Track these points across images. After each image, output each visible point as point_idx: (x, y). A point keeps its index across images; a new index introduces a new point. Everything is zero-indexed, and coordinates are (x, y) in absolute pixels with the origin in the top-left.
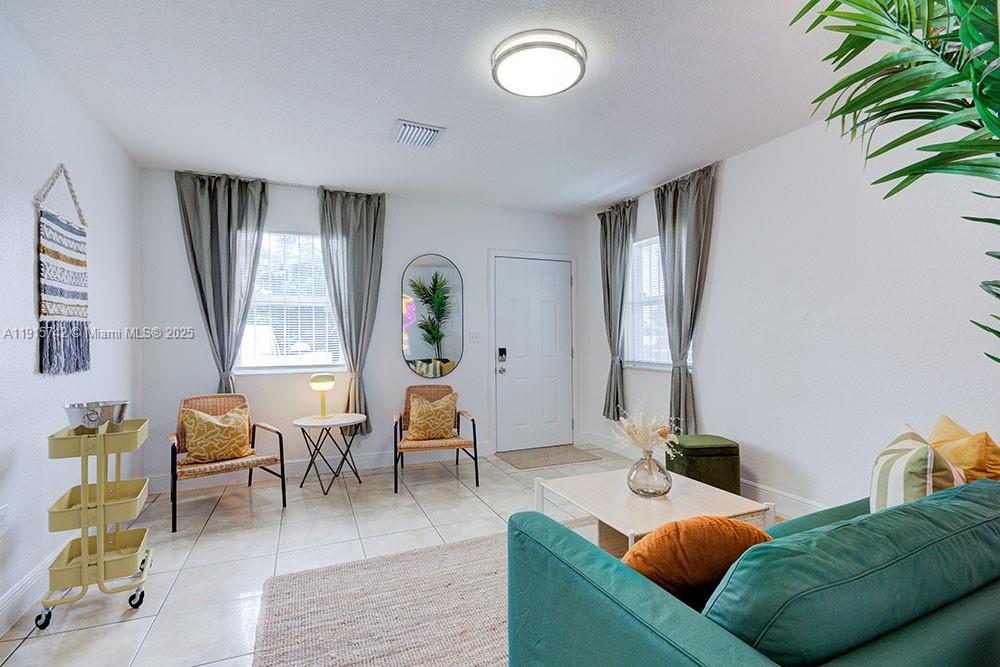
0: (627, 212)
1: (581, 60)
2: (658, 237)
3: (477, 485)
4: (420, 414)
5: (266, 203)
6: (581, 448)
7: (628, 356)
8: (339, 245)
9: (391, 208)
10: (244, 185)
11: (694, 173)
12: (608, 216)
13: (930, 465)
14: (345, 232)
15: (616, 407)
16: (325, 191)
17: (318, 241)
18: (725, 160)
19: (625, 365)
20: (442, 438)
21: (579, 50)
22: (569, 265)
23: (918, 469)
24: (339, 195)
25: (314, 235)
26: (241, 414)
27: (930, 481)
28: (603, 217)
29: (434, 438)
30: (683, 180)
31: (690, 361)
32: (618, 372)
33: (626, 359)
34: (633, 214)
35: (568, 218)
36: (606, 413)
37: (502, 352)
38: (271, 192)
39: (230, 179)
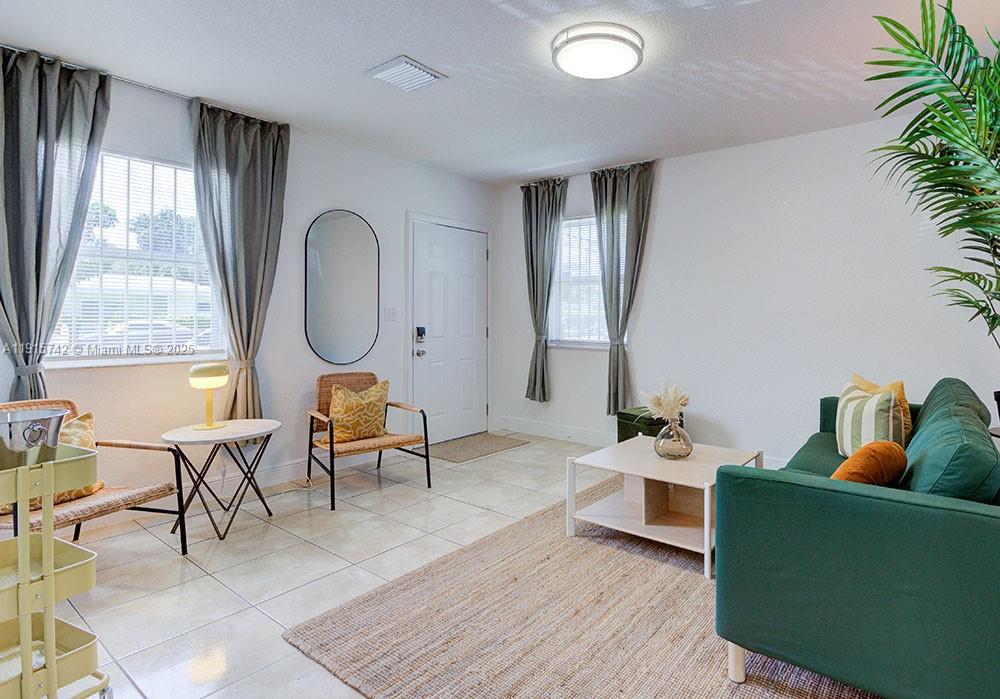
0: (558, 189)
2: (594, 219)
3: (429, 486)
4: (348, 409)
5: (106, 106)
6: (499, 434)
7: (552, 334)
10: (68, 74)
11: (634, 166)
12: (533, 190)
13: (892, 404)
15: (539, 387)
16: (202, 105)
18: (663, 159)
19: (549, 344)
20: (374, 437)
22: (486, 238)
23: (885, 407)
24: (222, 115)
25: (184, 165)
26: (84, 427)
27: (891, 414)
28: (527, 190)
29: (365, 438)
30: (622, 171)
31: (625, 340)
32: (543, 350)
33: (550, 339)
34: (564, 192)
35: (489, 187)
36: (531, 395)
37: (421, 332)
38: (115, 93)
39: (42, 61)
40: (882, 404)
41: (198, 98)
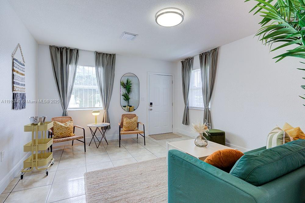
0: (190, 61)
1: (183, 17)
2: (200, 69)
3: (145, 145)
4: (127, 123)
5: (78, 56)
6: (175, 134)
7: (190, 105)
8: (101, 70)
9: (117, 59)
10: (71, 50)
11: (212, 50)
12: (184, 62)
13: (284, 136)
14: (103, 66)
15: (186, 121)
16: (97, 53)
17: (94, 68)
18: (221, 46)
19: (189, 108)
20: (133, 130)
21: (182, 14)
22: (171, 77)
23: (281, 137)
24: (101, 55)
25: (94, 66)
26: (70, 122)
27: (284, 141)
28: (182, 62)
29: (131, 131)
30: (208, 52)
31: (209, 107)
32: (187, 110)
33: (189, 106)
34: (192, 62)
35: (172, 62)
36: (183, 123)
37: (151, 104)
38: (80, 53)
39: (67, 48)
40: (280, 136)
41: (96, 51)
